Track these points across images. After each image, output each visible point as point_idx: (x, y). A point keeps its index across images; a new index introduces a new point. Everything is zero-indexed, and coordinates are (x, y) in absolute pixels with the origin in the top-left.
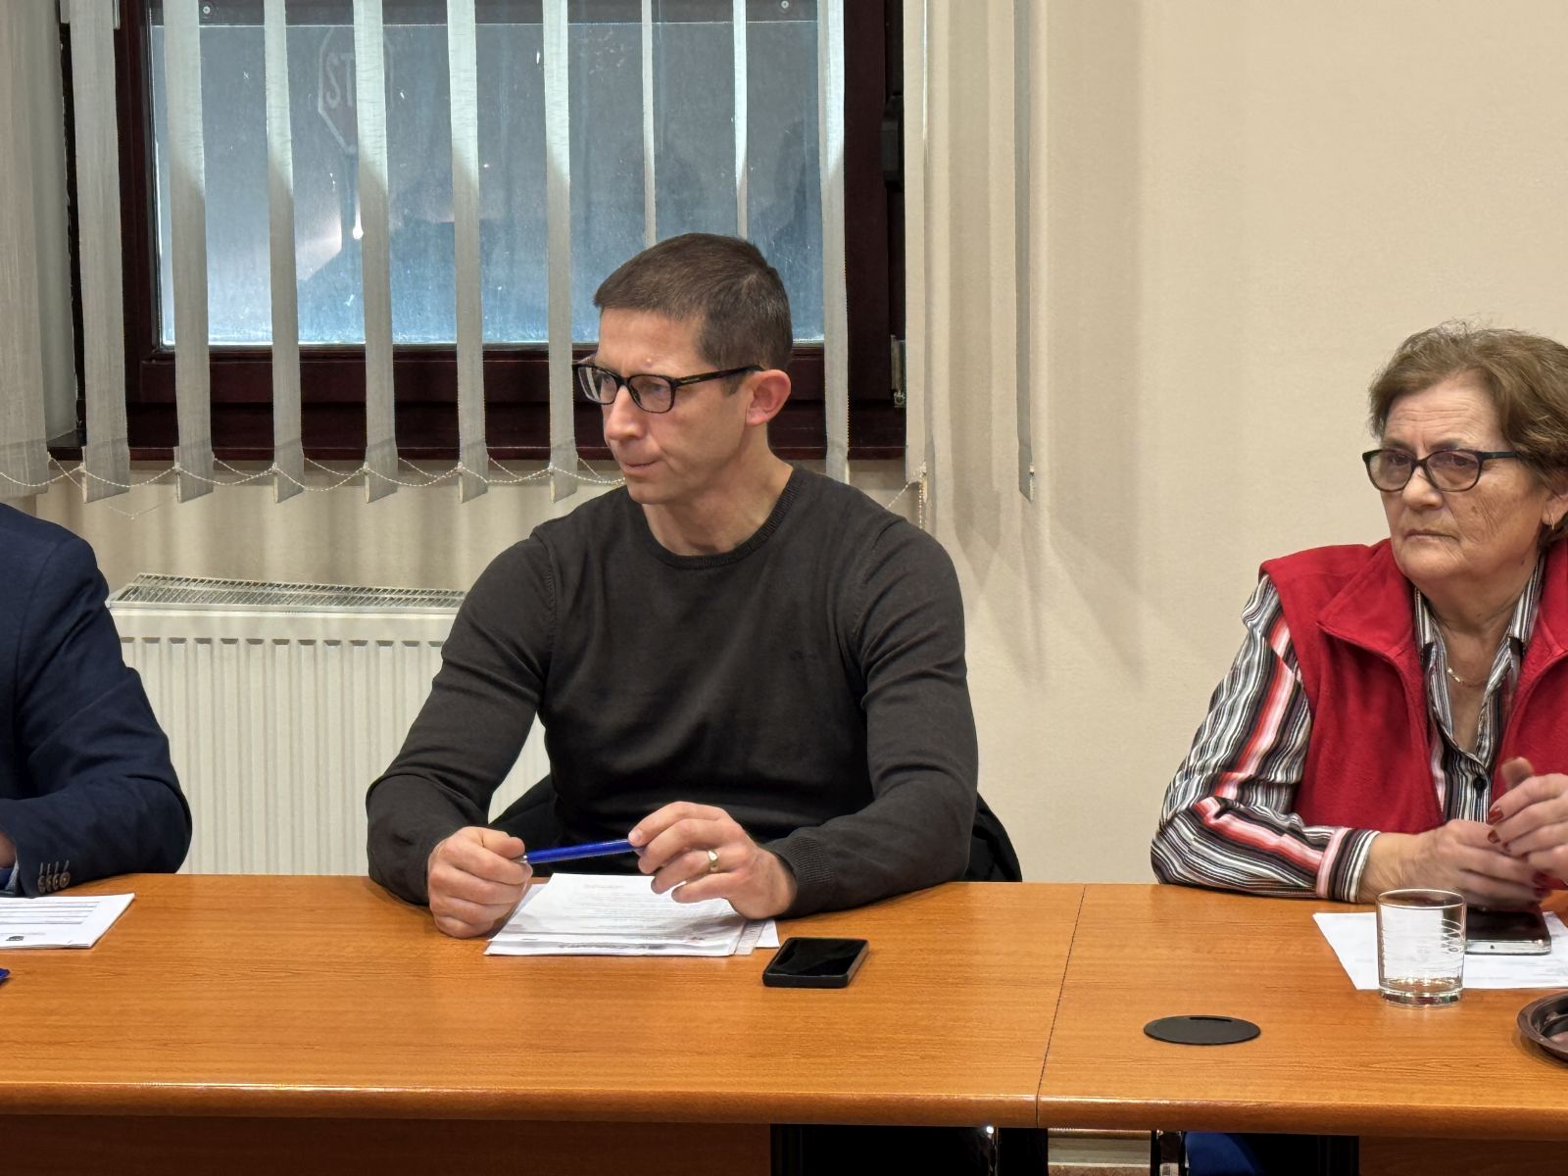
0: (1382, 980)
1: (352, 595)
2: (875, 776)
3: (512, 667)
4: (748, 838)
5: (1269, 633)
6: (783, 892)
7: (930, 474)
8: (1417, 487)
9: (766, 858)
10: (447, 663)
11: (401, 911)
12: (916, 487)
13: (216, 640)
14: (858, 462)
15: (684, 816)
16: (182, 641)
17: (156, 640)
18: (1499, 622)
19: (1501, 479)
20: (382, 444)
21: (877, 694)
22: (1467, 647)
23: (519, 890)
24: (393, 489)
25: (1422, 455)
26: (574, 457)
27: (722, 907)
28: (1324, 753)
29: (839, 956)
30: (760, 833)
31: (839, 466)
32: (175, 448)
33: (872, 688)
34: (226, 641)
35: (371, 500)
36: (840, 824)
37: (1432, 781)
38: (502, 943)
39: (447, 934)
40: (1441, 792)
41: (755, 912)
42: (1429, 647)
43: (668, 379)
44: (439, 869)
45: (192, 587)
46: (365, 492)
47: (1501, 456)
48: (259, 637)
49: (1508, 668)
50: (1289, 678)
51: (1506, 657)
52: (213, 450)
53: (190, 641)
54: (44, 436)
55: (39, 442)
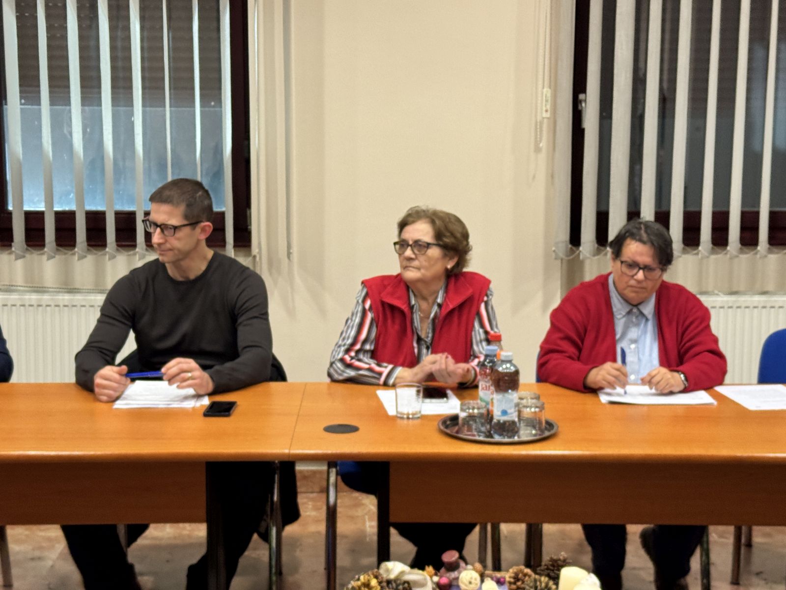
0: (397, 412)
1: (72, 291)
2: (240, 349)
3: (123, 315)
4: (201, 369)
5: (364, 301)
6: (210, 387)
7: (260, 252)
8: (408, 252)
9: (205, 375)
11: (85, 394)
12: (255, 257)
13: (27, 305)
14: (237, 249)
15: (179, 363)
18: (433, 297)
19: (435, 252)
20: (82, 243)
21: (241, 323)
22: (424, 305)
23: (125, 386)
24: (85, 257)
25: (411, 243)
26: (145, 247)
27: (191, 391)
28: (381, 340)
29: (228, 406)
30: (204, 367)
31: (230, 251)
32: (12, 243)
33: (240, 321)
34: (30, 306)
35: (78, 260)
36: (228, 365)
37: (413, 348)
38: (119, 405)
39: (100, 401)
40: (416, 351)
41: (202, 392)
42: (413, 306)
43: (173, 226)
44: (98, 380)
45: (19, 288)
46: (76, 257)
47: (434, 244)
48: (41, 304)
49: (436, 312)
50: (370, 316)
51: (435, 308)
52: (26, 244)
53: (18, 306)
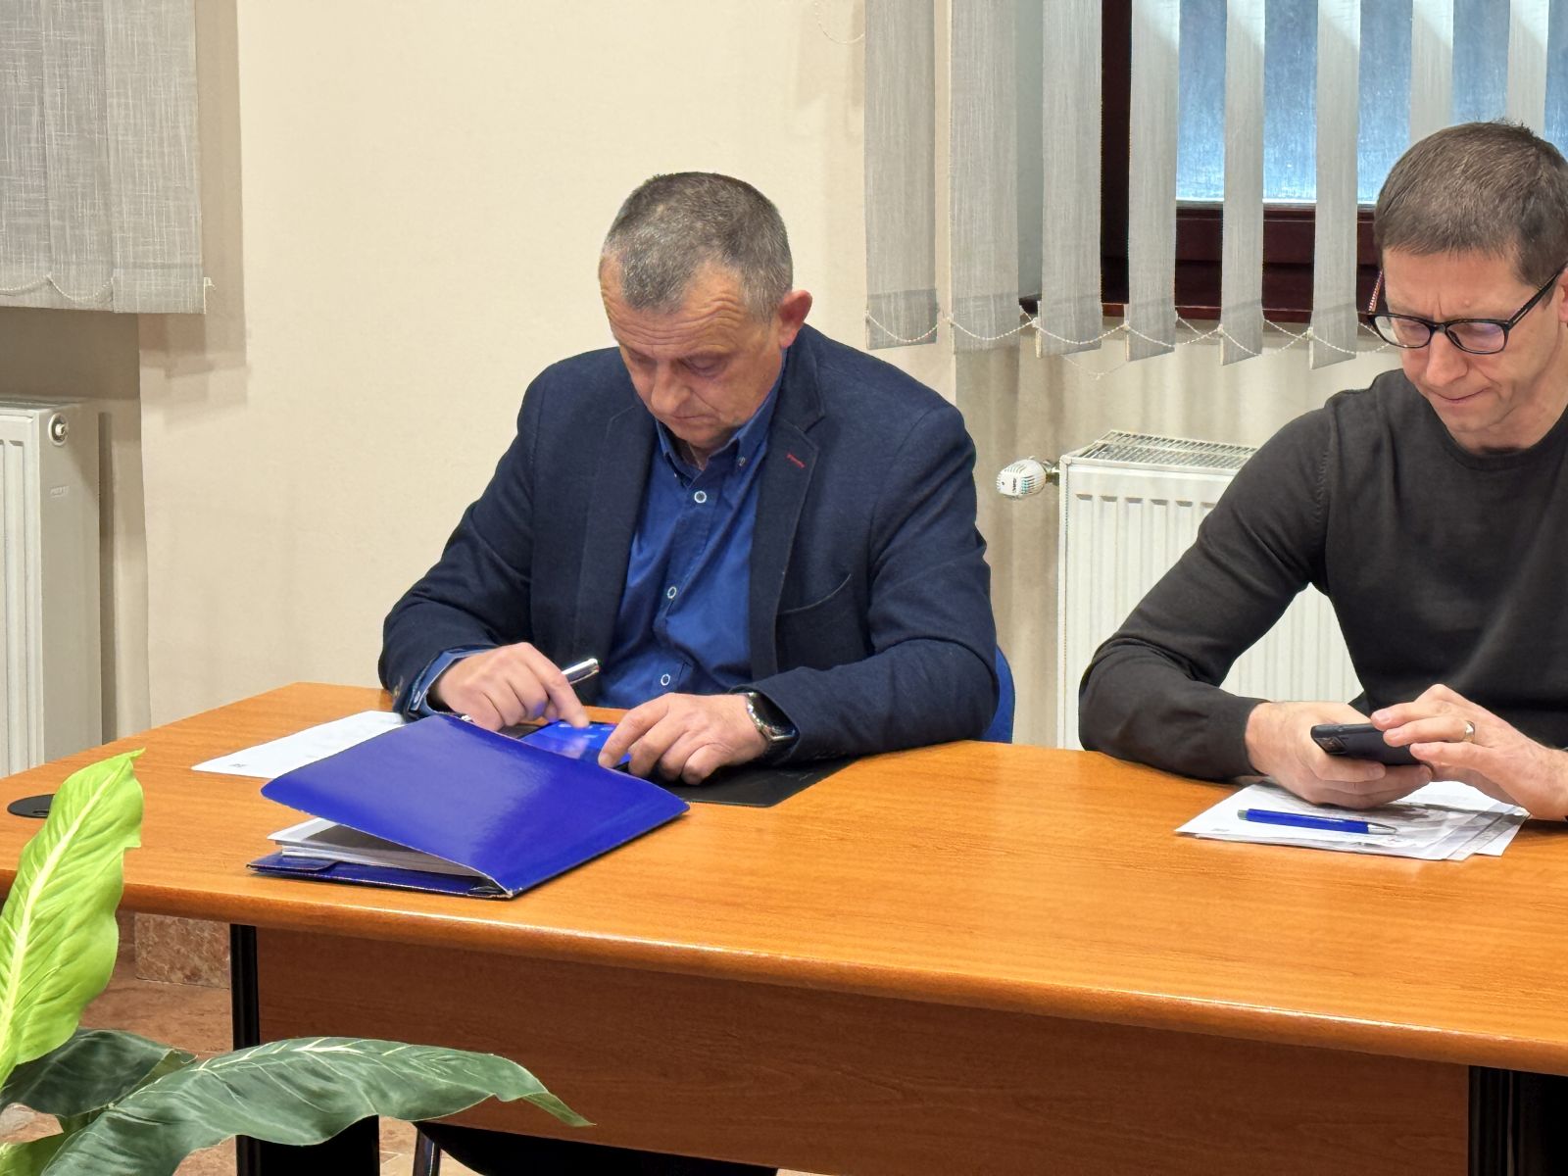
13: (1172, 501)
16: (1138, 501)
17: (1113, 499)
32: (1125, 306)
34: (1181, 503)
52: (1176, 309)
54: (1016, 289)
55: (1009, 296)
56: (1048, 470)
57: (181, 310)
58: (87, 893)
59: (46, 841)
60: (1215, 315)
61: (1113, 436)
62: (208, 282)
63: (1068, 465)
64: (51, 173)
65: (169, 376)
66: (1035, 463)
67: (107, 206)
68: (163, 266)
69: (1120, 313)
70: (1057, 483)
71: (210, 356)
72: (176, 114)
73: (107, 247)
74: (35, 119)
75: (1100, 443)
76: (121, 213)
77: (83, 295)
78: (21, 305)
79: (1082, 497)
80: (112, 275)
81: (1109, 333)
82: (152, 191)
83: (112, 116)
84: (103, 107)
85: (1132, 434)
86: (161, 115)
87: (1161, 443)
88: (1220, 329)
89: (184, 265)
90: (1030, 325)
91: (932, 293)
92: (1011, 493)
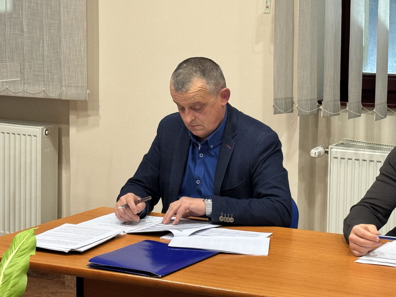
10: (381, 173)
16: (351, 159)
17: (344, 159)
32: (347, 103)
39: (354, 255)
44: (351, 235)
48: (373, 160)
53: (353, 159)
54: (316, 97)
55: (314, 99)
56: (325, 150)
57: (81, 99)
58: (19, 267)
59: (9, 253)
60: (373, 106)
61: (345, 140)
62: (88, 91)
63: (331, 149)
64: (45, 60)
65: (78, 118)
66: (321, 148)
67: (61, 69)
68: (76, 87)
69: (346, 105)
70: (328, 154)
71: (89, 112)
72: (81, 43)
73: (61, 81)
74: (41, 44)
75: (341, 142)
76: (64, 72)
77: (53, 94)
78: (36, 97)
79: (335, 158)
80: (62, 89)
81: (342, 111)
82: (73, 65)
83: (63, 44)
84: (60, 41)
85: (350, 140)
86: (76, 44)
87: (359, 143)
88: (375, 110)
89: (82, 87)
90: (320, 108)
91: (292, 98)
92: (314, 156)
